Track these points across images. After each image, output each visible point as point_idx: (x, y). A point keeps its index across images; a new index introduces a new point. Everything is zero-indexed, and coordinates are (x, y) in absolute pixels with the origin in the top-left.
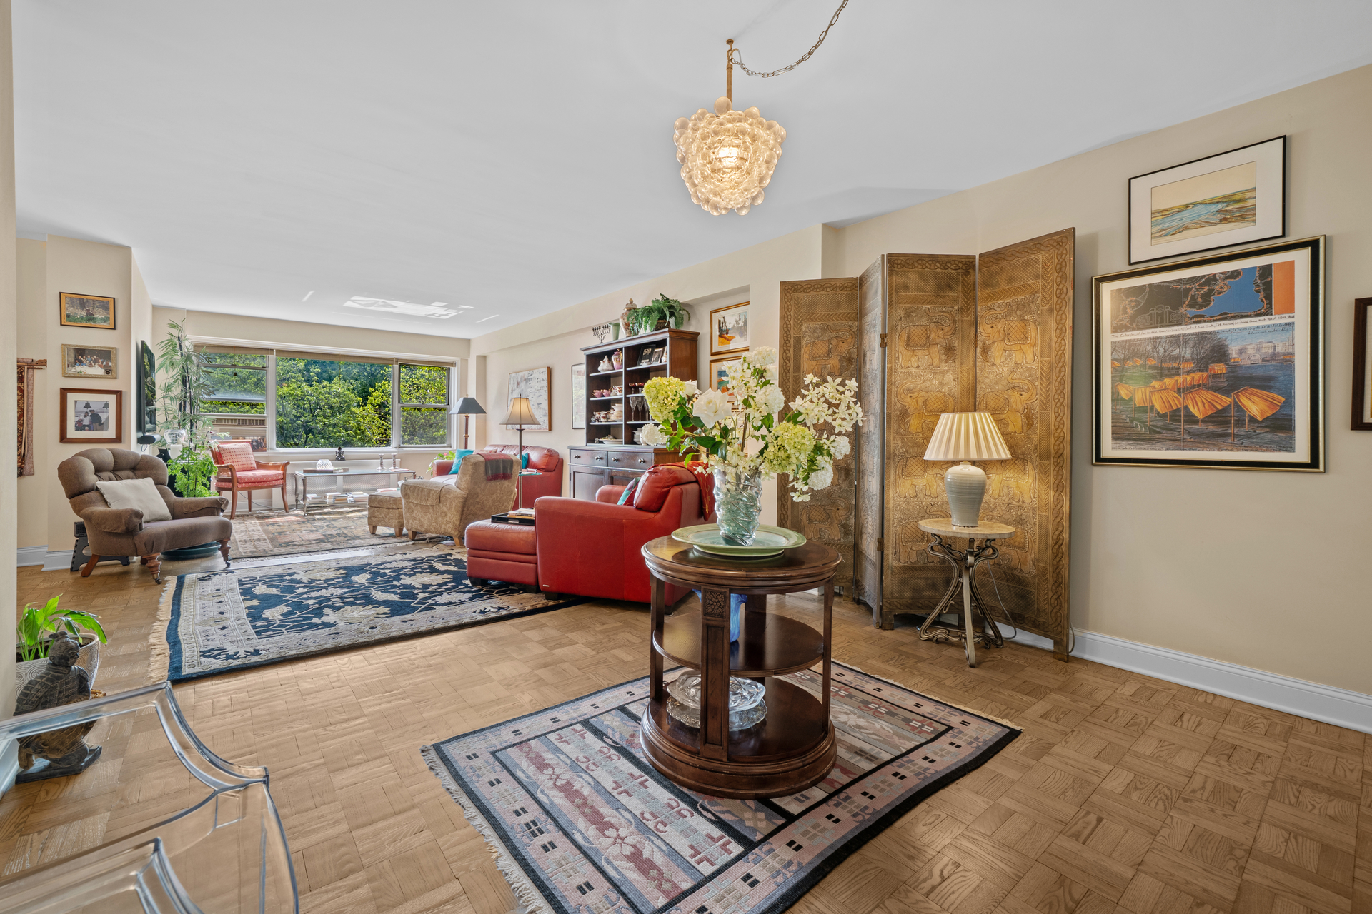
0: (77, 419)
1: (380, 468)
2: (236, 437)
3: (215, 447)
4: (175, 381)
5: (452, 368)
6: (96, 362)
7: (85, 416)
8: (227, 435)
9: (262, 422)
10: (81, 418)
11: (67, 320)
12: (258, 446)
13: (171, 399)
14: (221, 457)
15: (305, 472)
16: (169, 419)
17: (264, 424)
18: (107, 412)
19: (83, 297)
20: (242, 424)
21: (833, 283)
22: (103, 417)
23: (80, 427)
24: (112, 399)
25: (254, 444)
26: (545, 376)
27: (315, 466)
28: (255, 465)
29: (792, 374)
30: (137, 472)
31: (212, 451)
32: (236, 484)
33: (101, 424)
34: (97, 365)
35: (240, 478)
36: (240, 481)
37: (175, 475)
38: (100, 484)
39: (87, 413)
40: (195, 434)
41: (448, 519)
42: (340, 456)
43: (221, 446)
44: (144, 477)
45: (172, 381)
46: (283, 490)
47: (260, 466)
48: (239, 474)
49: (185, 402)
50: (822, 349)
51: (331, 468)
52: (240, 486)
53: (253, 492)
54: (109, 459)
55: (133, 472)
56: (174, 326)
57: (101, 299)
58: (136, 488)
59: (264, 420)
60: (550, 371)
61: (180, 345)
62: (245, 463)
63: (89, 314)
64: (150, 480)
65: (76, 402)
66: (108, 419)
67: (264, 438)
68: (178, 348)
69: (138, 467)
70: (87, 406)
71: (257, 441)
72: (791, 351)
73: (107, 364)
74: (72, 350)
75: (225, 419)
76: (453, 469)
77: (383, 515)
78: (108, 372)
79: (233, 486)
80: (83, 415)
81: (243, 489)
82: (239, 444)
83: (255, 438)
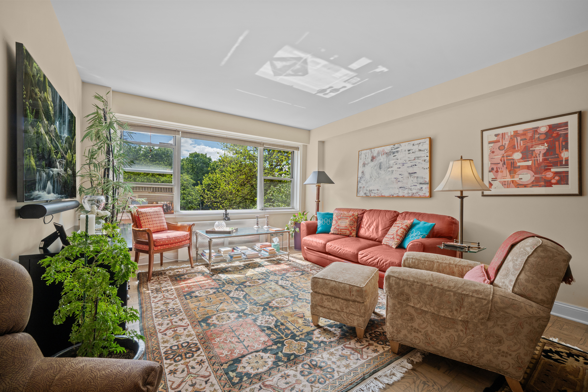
1: (256, 226)
2: (151, 202)
3: (134, 211)
4: (99, 149)
5: (296, 152)
8: (144, 200)
9: (171, 190)
12: (168, 210)
13: (95, 166)
14: (139, 220)
15: (207, 232)
16: (94, 186)
17: (172, 191)
20: (156, 191)
25: (165, 207)
26: (427, 146)
27: (213, 225)
28: (166, 227)
31: (132, 214)
32: (152, 247)
35: (155, 240)
36: (157, 243)
40: (117, 199)
42: (226, 217)
43: (140, 210)
45: (96, 148)
46: (189, 248)
47: (171, 227)
48: (154, 236)
49: (108, 169)
52: (156, 249)
53: (165, 254)
56: (98, 97)
59: (172, 188)
60: (431, 141)
61: (105, 116)
62: (159, 225)
67: (172, 203)
68: (103, 120)
71: (166, 205)
75: (142, 187)
76: (319, 229)
79: (150, 249)
81: (156, 252)
82: (154, 208)
83: (166, 203)
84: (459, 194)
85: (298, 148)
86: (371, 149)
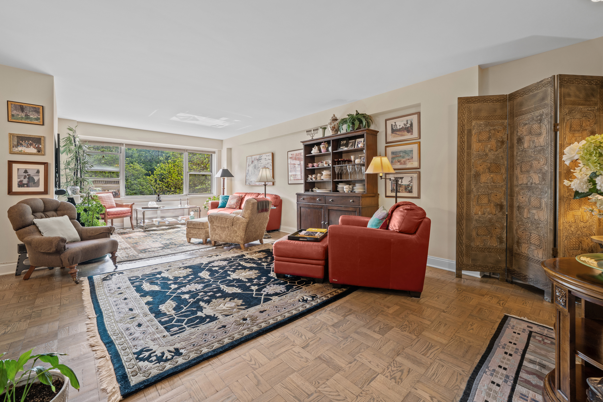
0: (19, 180)
1: (180, 205)
2: (104, 190)
4: (72, 160)
5: (213, 155)
6: (31, 145)
7: (24, 178)
8: (100, 189)
9: (118, 182)
10: (22, 179)
11: (11, 119)
12: (116, 195)
13: (70, 169)
15: (143, 208)
16: (68, 181)
17: (119, 183)
18: (38, 176)
19: (23, 104)
20: (107, 183)
21: (492, 98)
22: (36, 178)
23: (21, 185)
24: (41, 168)
25: (114, 193)
26: (271, 157)
27: (147, 204)
28: (115, 205)
29: (466, 151)
30: (58, 212)
32: (107, 216)
33: (34, 183)
34: (32, 147)
35: (108, 212)
36: (109, 214)
37: (80, 213)
38: (36, 221)
39: (25, 176)
40: (83, 189)
41: (237, 234)
42: (159, 199)
44: (62, 215)
45: (70, 159)
46: (131, 218)
47: (118, 205)
48: (108, 210)
49: (77, 171)
50: (484, 136)
51: (157, 206)
52: (109, 217)
53: (114, 220)
54: (41, 205)
55: (56, 212)
56: (71, 129)
57: (34, 106)
58: (60, 223)
59: (118, 181)
60: (273, 155)
61: (74, 140)
62: (110, 204)
63: (26, 115)
64: (66, 217)
65: (18, 169)
66: (39, 180)
67: (119, 191)
68: (73, 141)
69: (59, 209)
70: (26, 172)
71: (115, 192)
72: (466, 137)
73: (38, 146)
74: (16, 137)
75: (98, 181)
76: (220, 205)
77: (195, 232)
78: (39, 151)
79: (105, 216)
80: (23, 177)
81: (109, 219)
82: (106, 194)
83: (114, 191)
84: (264, 183)
85: (214, 152)
86: (251, 156)
